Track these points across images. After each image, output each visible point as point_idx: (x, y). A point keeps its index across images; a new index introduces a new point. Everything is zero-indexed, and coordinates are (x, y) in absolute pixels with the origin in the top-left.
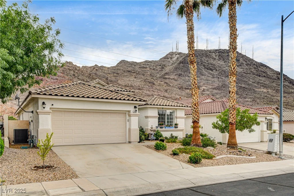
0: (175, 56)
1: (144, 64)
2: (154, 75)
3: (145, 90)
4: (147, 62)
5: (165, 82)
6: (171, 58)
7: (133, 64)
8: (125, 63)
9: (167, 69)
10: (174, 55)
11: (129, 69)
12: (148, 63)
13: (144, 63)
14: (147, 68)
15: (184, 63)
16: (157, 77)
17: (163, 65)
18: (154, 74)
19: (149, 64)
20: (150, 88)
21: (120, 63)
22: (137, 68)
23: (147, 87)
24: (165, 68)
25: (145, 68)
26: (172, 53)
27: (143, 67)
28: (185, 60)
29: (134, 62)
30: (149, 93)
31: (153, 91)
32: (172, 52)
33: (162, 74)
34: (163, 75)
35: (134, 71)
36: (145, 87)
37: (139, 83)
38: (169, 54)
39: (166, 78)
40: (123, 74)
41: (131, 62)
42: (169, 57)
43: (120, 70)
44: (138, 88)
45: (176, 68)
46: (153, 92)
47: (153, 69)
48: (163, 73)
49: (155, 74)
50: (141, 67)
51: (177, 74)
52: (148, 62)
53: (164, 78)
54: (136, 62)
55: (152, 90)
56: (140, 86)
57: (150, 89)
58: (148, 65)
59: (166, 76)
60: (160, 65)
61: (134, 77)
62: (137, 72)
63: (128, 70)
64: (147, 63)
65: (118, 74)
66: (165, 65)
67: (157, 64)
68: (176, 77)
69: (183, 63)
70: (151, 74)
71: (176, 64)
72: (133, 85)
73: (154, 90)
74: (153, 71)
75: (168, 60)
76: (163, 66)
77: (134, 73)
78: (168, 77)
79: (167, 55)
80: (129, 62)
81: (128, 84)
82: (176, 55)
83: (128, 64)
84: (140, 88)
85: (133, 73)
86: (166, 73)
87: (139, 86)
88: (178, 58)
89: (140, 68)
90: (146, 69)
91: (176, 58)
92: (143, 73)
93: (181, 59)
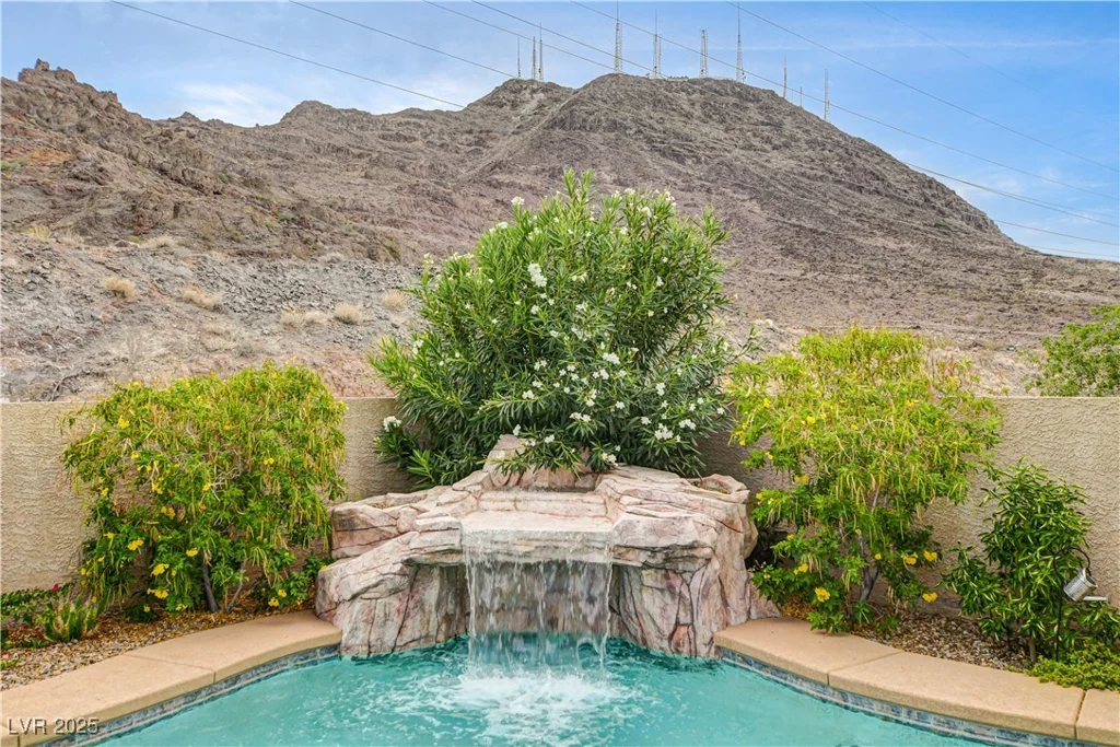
0: (528, 96)
1: (400, 124)
2: (443, 169)
3: (416, 228)
4: (414, 116)
5: (497, 201)
6: (514, 105)
7: (354, 121)
8: (320, 115)
9: (500, 149)
10: (527, 94)
11: (339, 141)
12: (418, 121)
13: (400, 119)
14: (415, 139)
15: (567, 125)
16: (459, 177)
17: (481, 132)
18: (445, 166)
19: (423, 123)
20: (438, 218)
21: (298, 115)
22: (371, 137)
23: (427, 214)
24: (489, 143)
25: (406, 138)
26: (518, 86)
27: (399, 137)
28: (571, 112)
29: (359, 113)
30: (435, 241)
31: (451, 232)
32: (518, 81)
33: (481, 166)
34: (482, 171)
35: (359, 148)
36: (416, 214)
37: (388, 197)
38: (505, 87)
39: (498, 185)
40: (312, 161)
41: (347, 111)
42: (504, 101)
43: (298, 140)
44: (389, 217)
45: (538, 146)
46: (452, 238)
47: (442, 146)
48: (486, 160)
49: (450, 166)
50: (391, 137)
51: (543, 170)
52: (420, 117)
53: (490, 184)
54: (366, 114)
55: (448, 227)
56: (395, 208)
57: (437, 225)
58: (420, 126)
59: (496, 173)
60: (470, 132)
61: (363, 174)
62: (375, 155)
63: (332, 142)
64: (413, 120)
65: (287, 157)
66: (488, 132)
67: (454, 124)
68: (538, 182)
69: (563, 127)
70: (431, 167)
71: (534, 129)
72: (366, 206)
73: (455, 230)
74: (441, 153)
75: (501, 111)
76: (483, 136)
77: (360, 156)
78: (507, 181)
79: (498, 90)
80: (339, 111)
81: (343, 199)
82: (534, 91)
83: (335, 119)
84: (395, 217)
85: (354, 155)
86: (499, 165)
87: (391, 211)
88: (541, 106)
89: (384, 138)
90: (409, 145)
91: (534, 104)
92: (397, 158)
93: (554, 110)
